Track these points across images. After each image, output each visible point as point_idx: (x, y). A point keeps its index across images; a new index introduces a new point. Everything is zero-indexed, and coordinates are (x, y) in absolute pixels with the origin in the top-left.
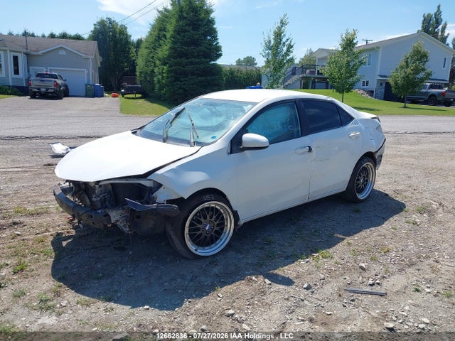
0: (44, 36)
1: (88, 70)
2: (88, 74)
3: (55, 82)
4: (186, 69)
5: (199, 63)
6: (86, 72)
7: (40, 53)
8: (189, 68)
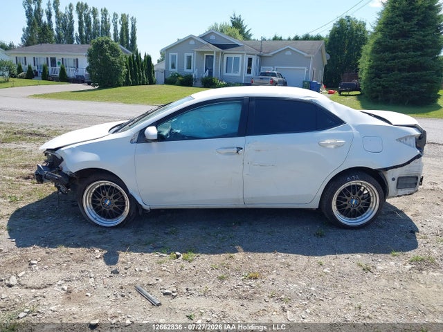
0: (289, 39)
1: (308, 68)
2: (308, 72)
3: (272, 79)
4: (388, 64)
5: (405, 58)
6: (306, 70)
7: (270, 54)
8: (393, 63)
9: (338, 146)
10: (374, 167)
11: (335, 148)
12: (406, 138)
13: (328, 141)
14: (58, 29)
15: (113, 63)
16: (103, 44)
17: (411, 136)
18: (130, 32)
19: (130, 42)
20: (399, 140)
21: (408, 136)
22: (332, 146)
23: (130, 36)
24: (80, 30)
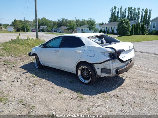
9: (80, 53)
10: (89, 62)
11: (79, 53)
12: (104, 52)
13: (78, 51)
14: (120, 17)
15: (126, 27)
16: (123, 21)
17: (107, 52)
18: (148, 15)
19: (147, 19)
20: (102, 53)
21: (106, 52)
22: (78, 53)
23: (148, 17)
24: (128, 17)
